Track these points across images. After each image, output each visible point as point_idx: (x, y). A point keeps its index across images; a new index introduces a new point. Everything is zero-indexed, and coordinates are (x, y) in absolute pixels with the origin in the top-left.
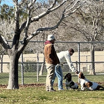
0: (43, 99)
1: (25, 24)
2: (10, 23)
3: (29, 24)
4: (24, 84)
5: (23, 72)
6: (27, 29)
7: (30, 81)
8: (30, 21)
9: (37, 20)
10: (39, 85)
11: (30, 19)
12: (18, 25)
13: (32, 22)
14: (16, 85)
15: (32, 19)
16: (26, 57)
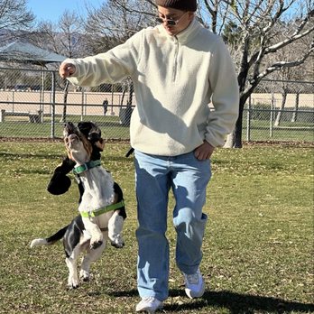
0: (274, 168)
1: (255, 56)
2: (236, 48)
3: (261, 56)
4: (250, 141)
5: (250, 119)
6: (258, 63)
7: (258, 136)
8: (264, 52)
9: (274, 51)
10: (271, 143)
11: (263, 50)
12: (245, 58)
13: (266, 53)
14: (238, 141)
15: (267, 50)
16: (256, 98)
